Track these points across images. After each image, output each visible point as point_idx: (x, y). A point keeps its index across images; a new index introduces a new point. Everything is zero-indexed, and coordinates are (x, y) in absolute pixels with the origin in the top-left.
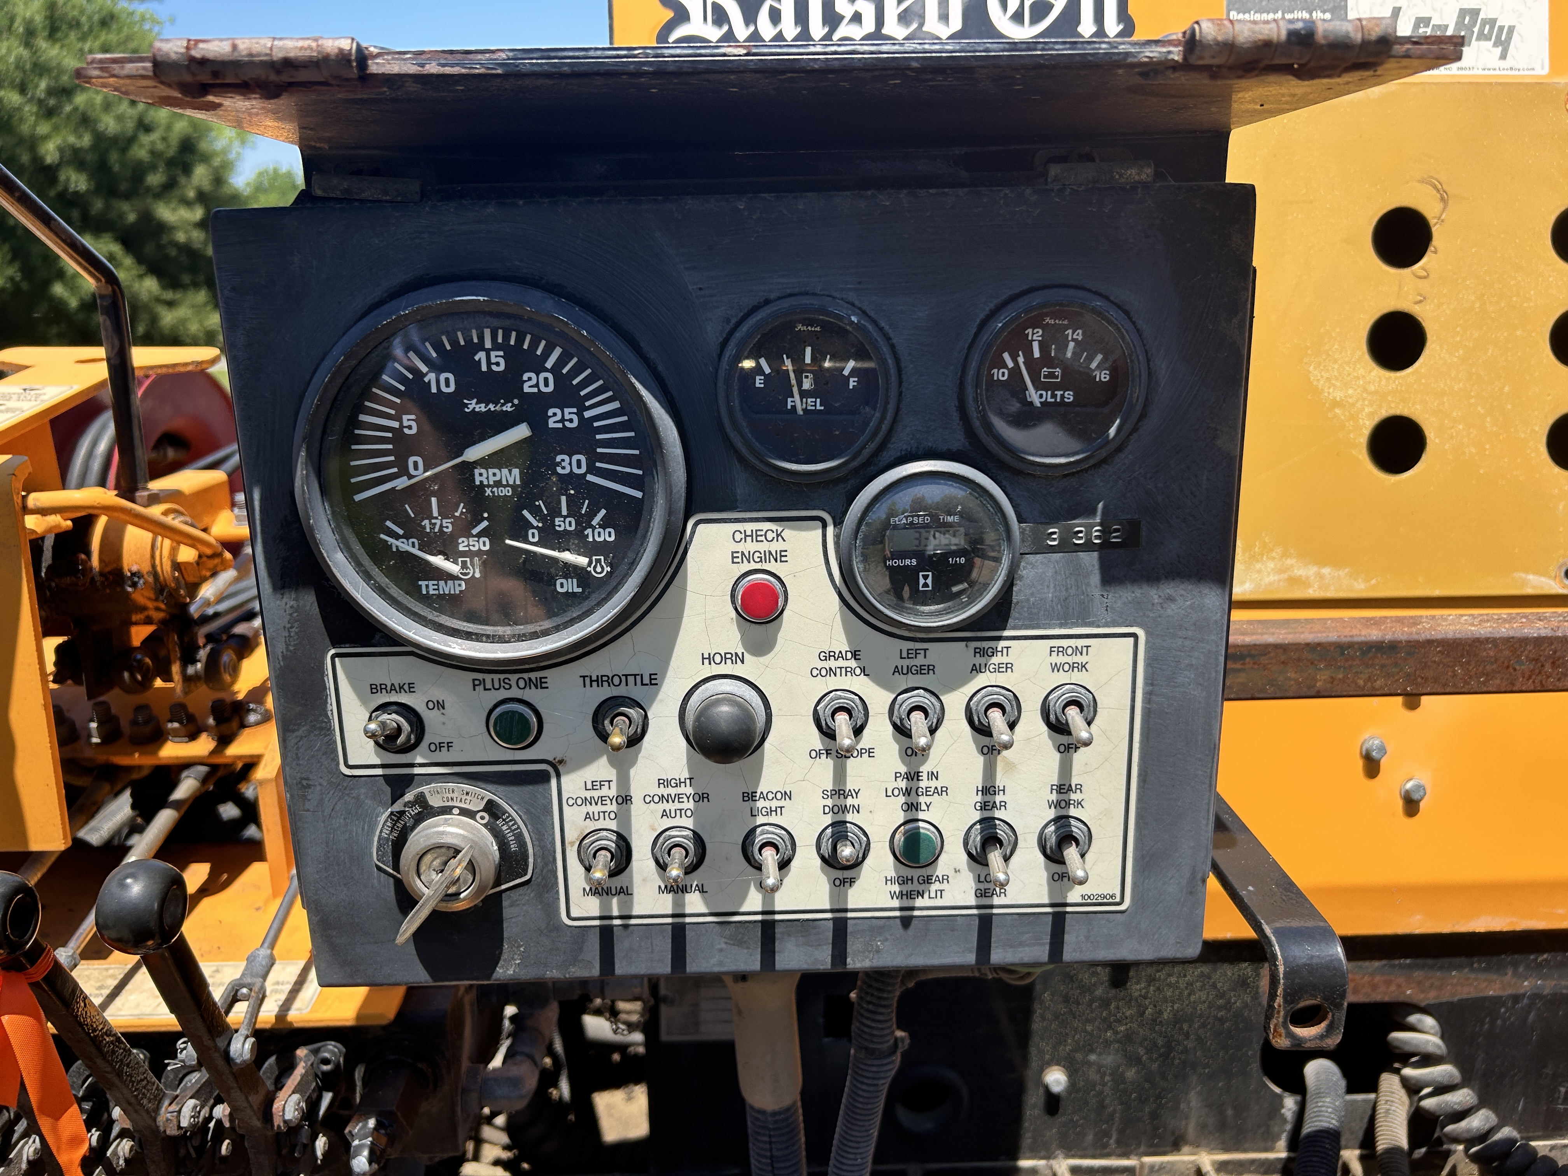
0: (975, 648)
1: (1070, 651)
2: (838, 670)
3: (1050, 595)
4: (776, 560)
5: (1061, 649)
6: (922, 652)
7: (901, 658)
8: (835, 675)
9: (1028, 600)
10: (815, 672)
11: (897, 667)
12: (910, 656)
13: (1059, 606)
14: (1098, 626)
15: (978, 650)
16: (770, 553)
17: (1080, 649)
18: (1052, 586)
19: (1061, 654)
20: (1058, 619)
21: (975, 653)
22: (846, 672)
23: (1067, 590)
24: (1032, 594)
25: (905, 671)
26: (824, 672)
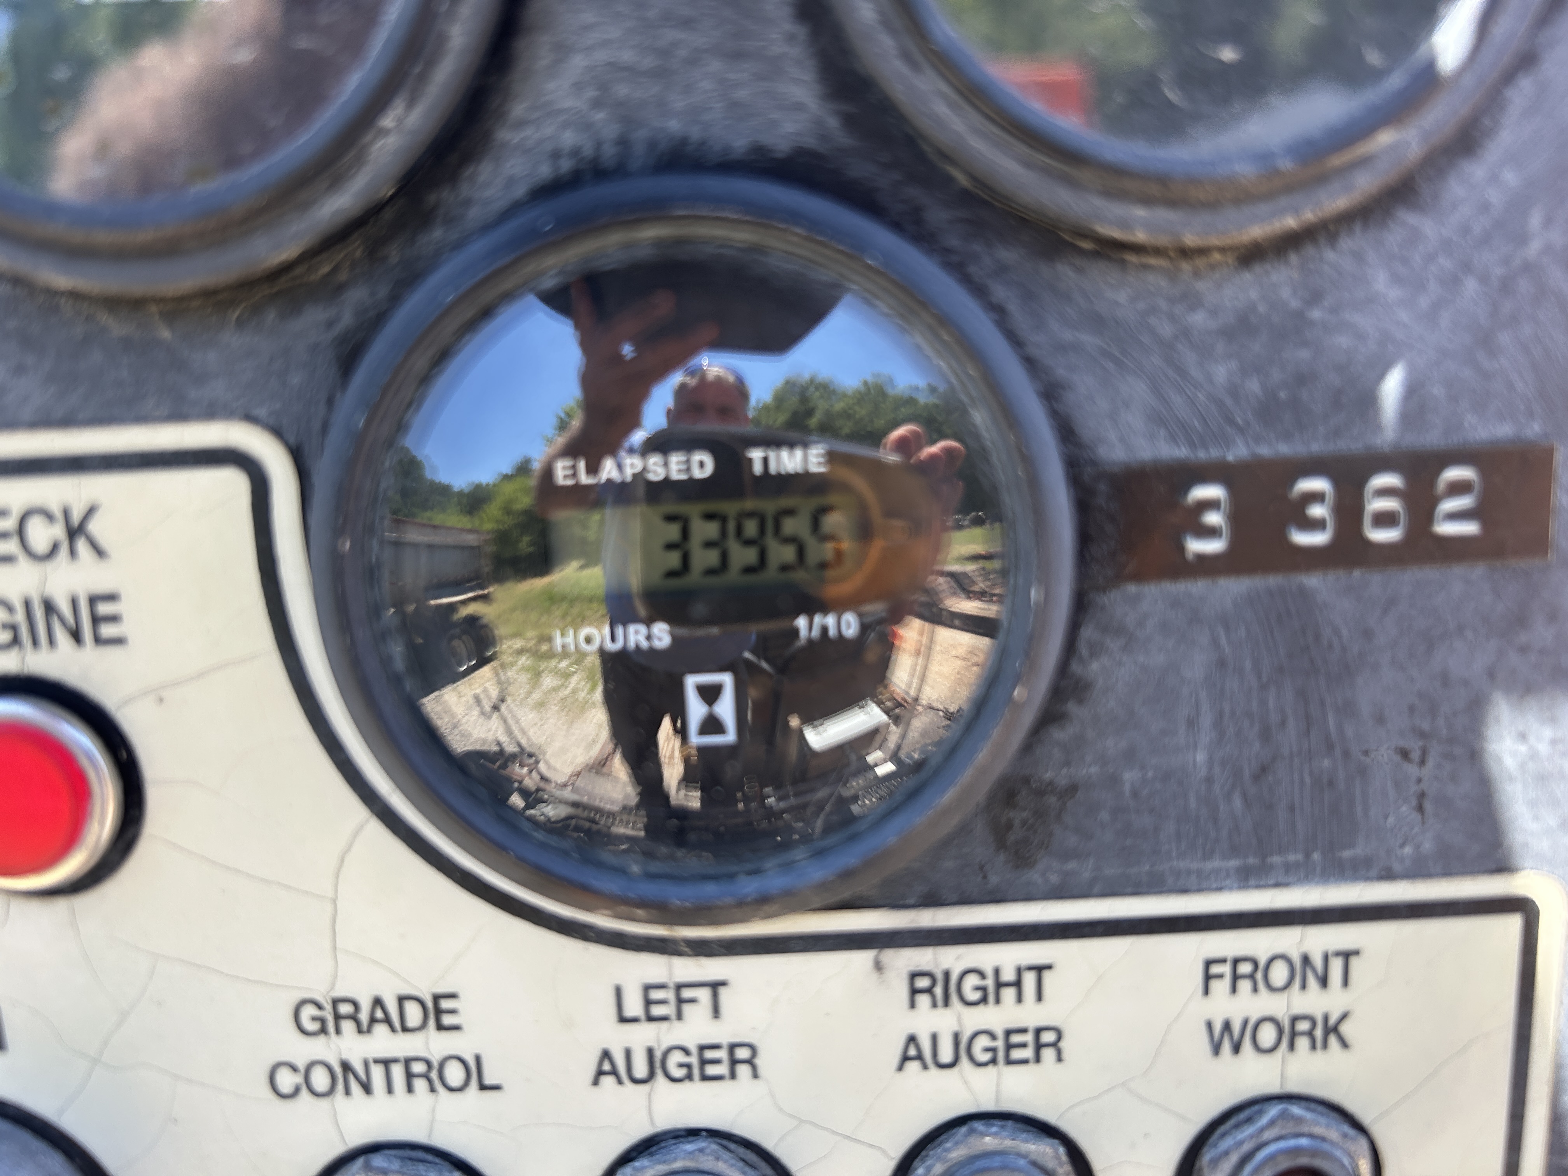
0: (914, 976)
1: (1279, 974)
2: (377, 1073)
3: (1201, 757)
4: (76, 636)
5: (1245, 968)
6: (704, 995)
7: (623, 1020)
8: (367, 1088)
9: (1114, 781)
10: (286, 1080)
11: (606, 1055)
12: (657, 1011)
13: (1238, 802)
14: (1388, 875)
15: (923, 983)
16: (49, 607)
17: (1318, 962)
18: (1207, 720)
19: (1245, 986)
20: (1234, 851)
21: (914, 992)
22: (410, 1076)
23: (1266, 735)
24: (1130, 756)
25: (640, 1070)
26: (320, 1079)
